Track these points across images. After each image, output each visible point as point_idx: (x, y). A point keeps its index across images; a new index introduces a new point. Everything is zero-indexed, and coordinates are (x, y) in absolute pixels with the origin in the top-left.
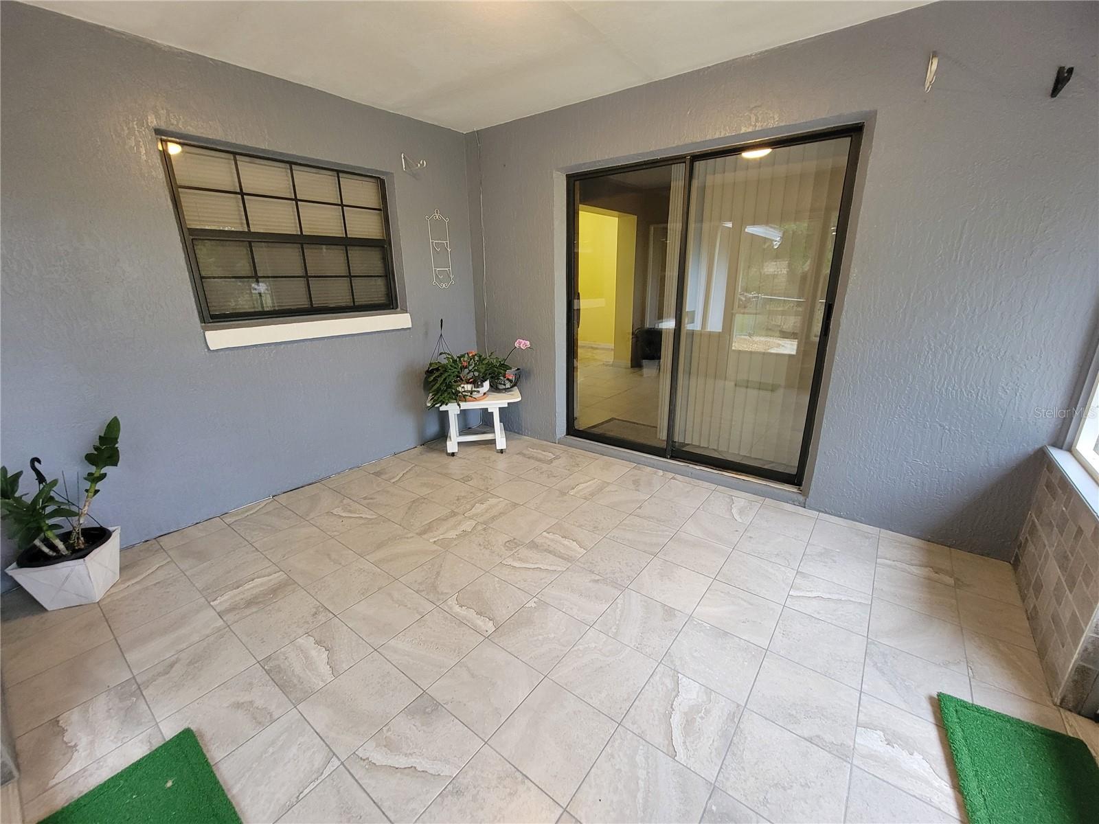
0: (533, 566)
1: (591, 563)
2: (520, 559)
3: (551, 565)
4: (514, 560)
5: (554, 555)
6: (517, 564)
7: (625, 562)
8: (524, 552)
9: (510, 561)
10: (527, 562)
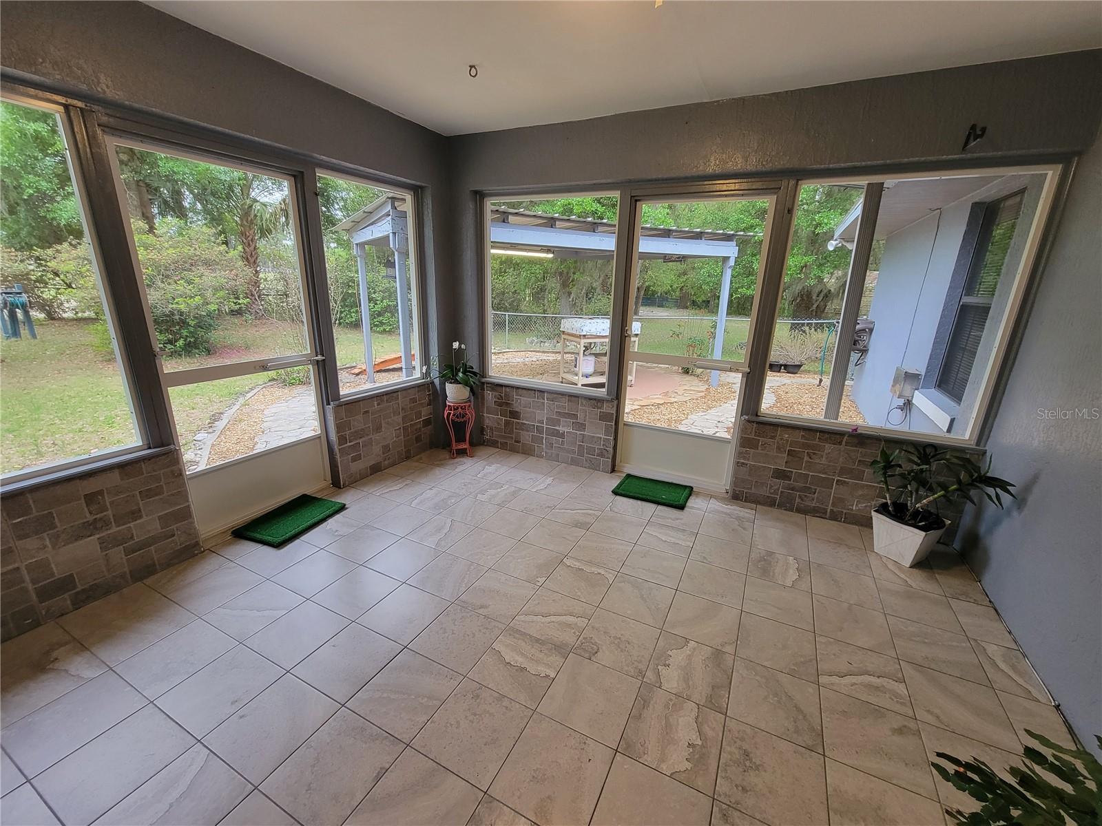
0: (553, 618)
1: (487, 629)
2: (569, 626)
3: (532, 622)
4: (576, 624)
5: (531, 636)
6: (571, 619)
7: (447, 635)
8: (569, 638)
9: (582, 622)
10: (560, 623)
